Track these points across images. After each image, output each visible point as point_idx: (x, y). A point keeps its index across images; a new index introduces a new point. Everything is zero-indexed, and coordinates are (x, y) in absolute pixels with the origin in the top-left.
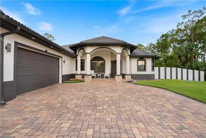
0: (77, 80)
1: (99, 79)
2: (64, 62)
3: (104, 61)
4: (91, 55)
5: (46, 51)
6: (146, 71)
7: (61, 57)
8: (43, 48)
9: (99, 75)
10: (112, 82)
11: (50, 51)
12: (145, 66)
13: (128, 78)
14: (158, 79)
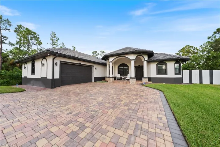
0: (106, 81)
1: (123, 81)
2: (96, 69)
3: (128, 66)
4: (113, 63)
5: (80, 63)
6: (167, 75)
7: (94, 66)
8: (78, 62)
9: (122, 78)
10: (127, 83)
11: (82, 63)
12: (166, 70)
13: (145, 81)
14: (189, 83)
